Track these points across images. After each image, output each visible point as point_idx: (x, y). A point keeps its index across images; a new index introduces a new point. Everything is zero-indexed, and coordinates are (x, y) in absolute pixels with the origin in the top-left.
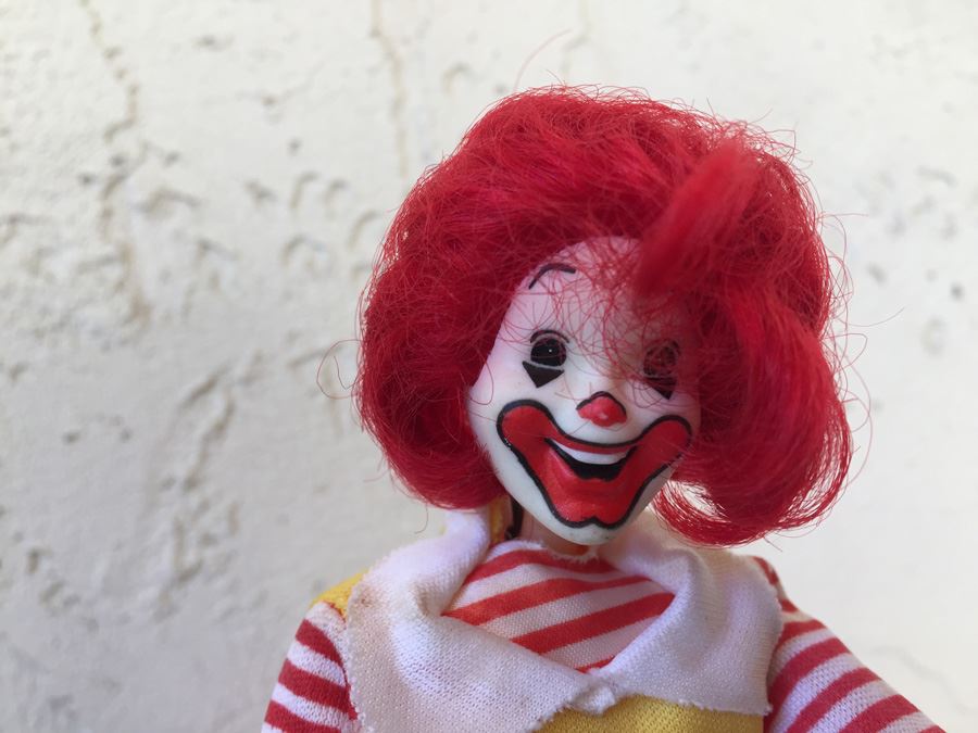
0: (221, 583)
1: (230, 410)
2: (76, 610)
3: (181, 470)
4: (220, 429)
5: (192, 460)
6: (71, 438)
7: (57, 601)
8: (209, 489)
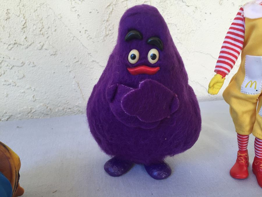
0: (111, 37)
1: (113, 9)
2: (91, 40)
3: (106, 19)
4: (111, 12)
5: (108, 17)
6: (90, 12)
7: (88, 38)
8: (110, 22)
